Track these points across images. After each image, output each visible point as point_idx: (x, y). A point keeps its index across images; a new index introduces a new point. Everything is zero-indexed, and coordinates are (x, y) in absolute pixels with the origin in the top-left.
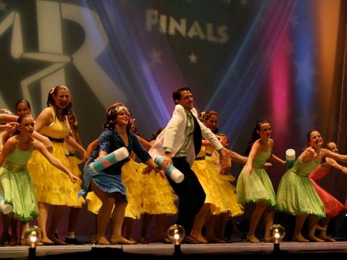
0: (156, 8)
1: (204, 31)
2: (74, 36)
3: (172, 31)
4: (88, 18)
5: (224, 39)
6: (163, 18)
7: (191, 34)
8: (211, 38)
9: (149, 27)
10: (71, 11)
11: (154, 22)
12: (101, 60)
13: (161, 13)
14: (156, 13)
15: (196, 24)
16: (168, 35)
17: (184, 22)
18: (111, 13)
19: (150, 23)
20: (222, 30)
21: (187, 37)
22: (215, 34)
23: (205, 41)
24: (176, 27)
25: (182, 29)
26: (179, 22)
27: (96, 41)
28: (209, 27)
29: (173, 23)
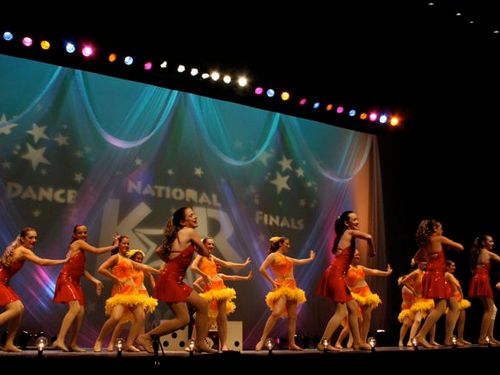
0: (261, 209)
1: (290, 224)
2: (214, 227)
3: (271, 223)
4: (222, 217)
5: (301, 227)
6: (266, 216)
7: (282, 225)
8: (294, 227)
9: (257, 222)
10: (213, 213)
11: (261, 218)
12: (229, 241)
13: (265, 212)
14: (261, 213)
15: (285, 219)
16: (269, 226)
17: (278, 218)
18: (236, 215)
19: (258, 219)
20: (300, 222)
21: (280, 227)
22: (296, 225)
23: (290, 229)
24: (274, 221)
25: (277, 222)
26: (275, 218)
27: (227, 229)
28: (293, 220)
29: (272, 219)
